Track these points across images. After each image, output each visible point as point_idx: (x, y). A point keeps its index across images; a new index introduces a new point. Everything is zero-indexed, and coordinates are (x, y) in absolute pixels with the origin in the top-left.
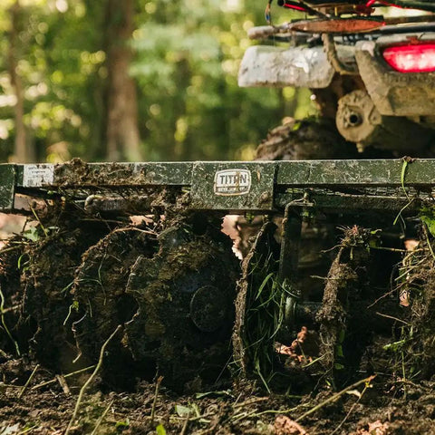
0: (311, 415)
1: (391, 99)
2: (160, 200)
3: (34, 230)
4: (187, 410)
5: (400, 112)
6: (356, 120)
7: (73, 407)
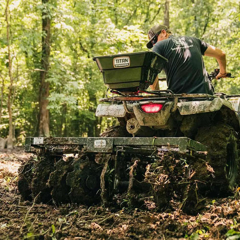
0: (103, 222)
1: (144, 121)
2: (77, 149)
3: (36, 158)
4: (62, 220)
5: (146, 125)
6: (132, 127)
7: (24, 218)
